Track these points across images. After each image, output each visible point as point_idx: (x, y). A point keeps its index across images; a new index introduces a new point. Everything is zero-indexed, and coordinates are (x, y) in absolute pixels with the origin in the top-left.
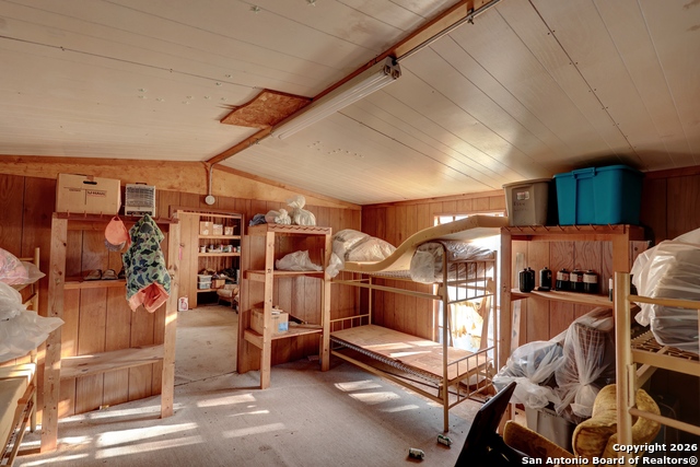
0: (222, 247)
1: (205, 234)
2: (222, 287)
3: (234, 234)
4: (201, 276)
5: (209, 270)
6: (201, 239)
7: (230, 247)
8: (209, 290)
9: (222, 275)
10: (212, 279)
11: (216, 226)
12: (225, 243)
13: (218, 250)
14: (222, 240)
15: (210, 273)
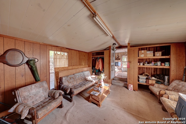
0: (153, 63)
1: (142, 56)
2: (153, 85)
3: (162, 55)
4: (140, 76)
5: (146, 73)
6: (139, 59)
7: (159, 63)
8: (145, 84)
9: (153, 78)
10: (147, 79)
11: (148, 52)
12: (156, 60)
13: (151, 64)
14: (153, 59)
15: (147, 75)
